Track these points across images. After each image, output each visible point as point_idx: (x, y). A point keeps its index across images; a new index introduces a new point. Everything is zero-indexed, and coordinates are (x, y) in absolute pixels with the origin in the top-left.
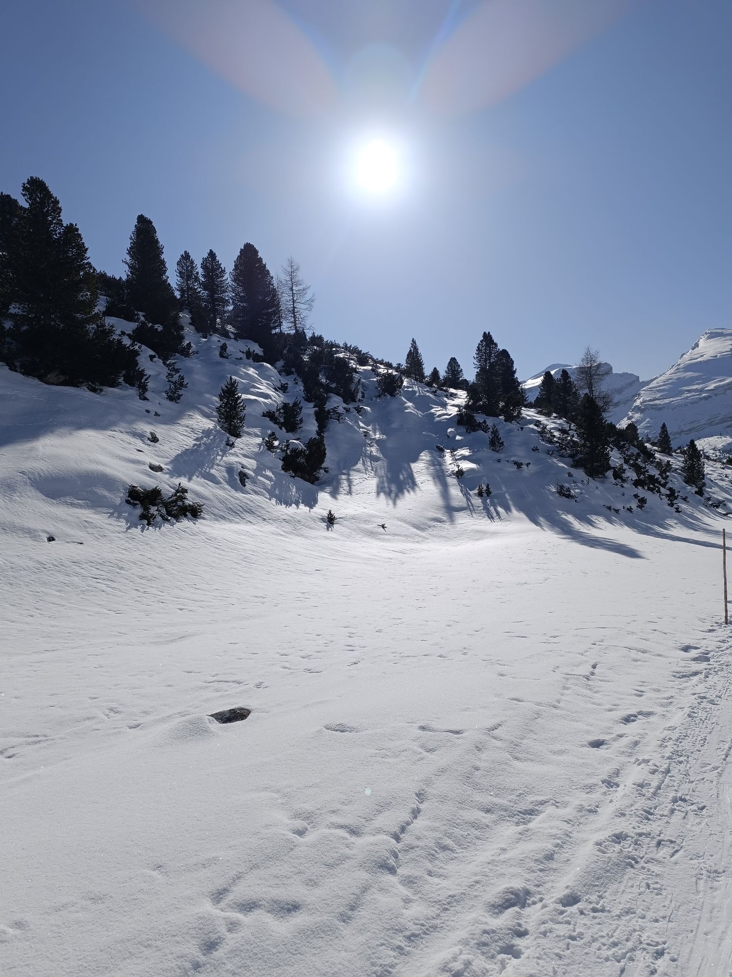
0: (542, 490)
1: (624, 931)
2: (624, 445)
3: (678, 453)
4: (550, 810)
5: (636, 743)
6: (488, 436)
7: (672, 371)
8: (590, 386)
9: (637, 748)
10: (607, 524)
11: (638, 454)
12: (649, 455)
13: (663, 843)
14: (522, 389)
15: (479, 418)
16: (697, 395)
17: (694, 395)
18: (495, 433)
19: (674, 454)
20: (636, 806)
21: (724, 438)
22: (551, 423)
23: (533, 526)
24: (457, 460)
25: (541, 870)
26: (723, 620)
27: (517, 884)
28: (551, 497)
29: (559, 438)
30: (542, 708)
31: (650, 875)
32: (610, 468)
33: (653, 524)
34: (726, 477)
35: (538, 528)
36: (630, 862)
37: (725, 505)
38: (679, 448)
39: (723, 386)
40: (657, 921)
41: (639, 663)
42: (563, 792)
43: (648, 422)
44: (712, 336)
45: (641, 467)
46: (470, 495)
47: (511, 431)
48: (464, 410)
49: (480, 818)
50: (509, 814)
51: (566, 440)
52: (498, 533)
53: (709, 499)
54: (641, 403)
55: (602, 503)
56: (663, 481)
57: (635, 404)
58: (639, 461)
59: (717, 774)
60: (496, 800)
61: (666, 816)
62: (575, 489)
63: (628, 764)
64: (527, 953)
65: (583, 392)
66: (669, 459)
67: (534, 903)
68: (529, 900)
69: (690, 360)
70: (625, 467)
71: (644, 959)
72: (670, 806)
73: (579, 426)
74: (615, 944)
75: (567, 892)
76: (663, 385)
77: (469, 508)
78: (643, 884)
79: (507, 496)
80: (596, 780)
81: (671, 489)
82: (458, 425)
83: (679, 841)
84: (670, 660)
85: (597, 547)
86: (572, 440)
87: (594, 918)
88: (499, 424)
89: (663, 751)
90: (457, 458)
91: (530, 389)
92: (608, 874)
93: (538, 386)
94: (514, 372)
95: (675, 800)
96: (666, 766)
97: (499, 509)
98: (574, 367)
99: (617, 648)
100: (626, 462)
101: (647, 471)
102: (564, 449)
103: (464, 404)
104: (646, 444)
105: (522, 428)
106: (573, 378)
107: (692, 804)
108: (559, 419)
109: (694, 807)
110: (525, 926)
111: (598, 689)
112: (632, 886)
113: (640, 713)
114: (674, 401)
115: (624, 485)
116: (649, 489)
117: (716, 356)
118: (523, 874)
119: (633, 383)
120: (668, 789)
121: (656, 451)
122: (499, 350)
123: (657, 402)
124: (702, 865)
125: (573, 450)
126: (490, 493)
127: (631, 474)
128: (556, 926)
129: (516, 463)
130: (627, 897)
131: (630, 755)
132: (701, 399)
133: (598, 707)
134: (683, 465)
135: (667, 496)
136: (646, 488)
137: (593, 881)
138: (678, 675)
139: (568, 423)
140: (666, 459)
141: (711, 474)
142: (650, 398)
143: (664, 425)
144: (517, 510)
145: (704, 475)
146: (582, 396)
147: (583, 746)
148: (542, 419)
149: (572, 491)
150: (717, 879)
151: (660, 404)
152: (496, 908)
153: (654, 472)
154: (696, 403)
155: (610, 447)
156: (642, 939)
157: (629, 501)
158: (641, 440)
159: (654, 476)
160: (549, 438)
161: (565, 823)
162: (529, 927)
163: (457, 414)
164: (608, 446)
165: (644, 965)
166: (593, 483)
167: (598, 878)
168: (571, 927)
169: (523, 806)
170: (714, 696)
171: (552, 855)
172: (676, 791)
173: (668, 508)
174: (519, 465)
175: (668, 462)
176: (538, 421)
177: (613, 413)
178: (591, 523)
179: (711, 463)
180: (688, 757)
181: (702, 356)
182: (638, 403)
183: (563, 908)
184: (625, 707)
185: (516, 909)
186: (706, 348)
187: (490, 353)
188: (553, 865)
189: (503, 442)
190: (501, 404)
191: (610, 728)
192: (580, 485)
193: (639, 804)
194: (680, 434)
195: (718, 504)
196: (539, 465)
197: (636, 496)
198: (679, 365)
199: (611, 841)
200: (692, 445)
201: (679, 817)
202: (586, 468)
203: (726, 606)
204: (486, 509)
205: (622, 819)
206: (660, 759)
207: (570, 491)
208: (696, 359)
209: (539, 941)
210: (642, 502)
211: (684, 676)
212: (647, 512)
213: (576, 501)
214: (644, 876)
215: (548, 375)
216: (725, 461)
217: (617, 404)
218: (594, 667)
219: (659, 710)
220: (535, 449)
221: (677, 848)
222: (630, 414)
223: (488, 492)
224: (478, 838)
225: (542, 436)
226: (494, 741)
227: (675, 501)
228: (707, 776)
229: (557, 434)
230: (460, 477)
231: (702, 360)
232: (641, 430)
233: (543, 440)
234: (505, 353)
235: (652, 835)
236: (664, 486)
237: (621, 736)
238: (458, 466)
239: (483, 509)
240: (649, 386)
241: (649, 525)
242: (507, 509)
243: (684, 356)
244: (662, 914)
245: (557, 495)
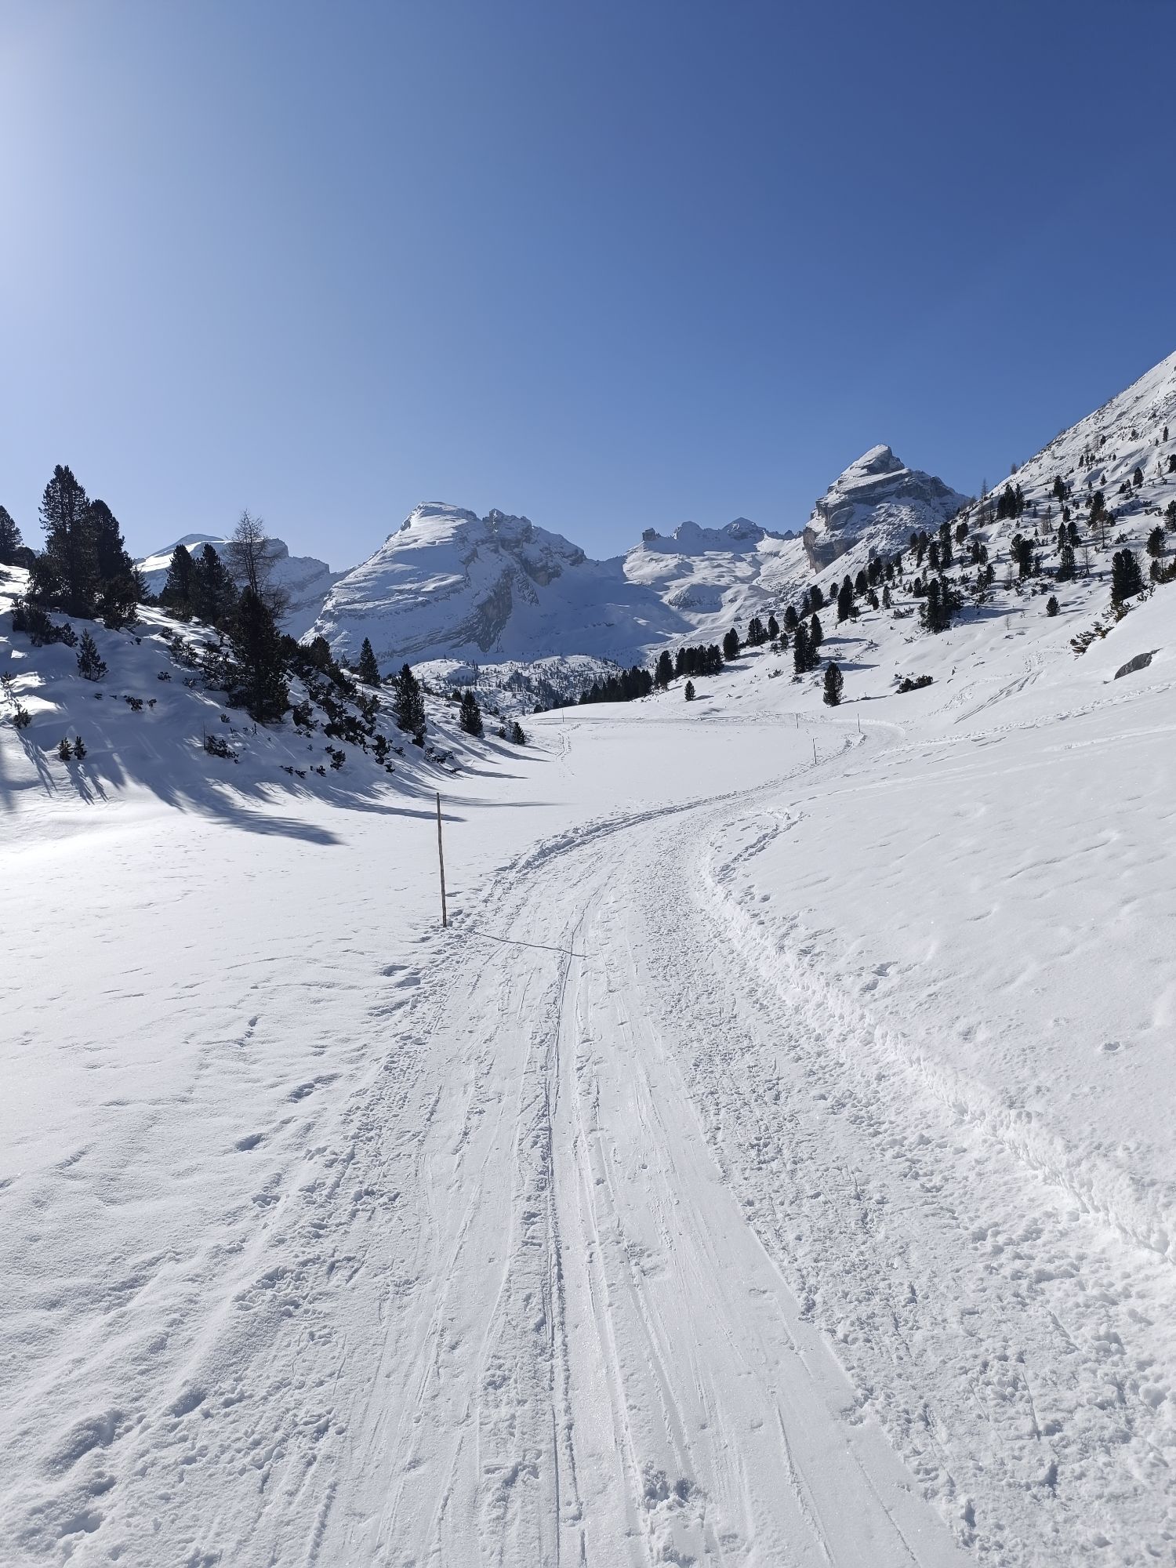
0: (178, 746)
1: (271, 1418)
2: (309, 671)
3: (388, 684)
4: (166, 1269)
5: (309, 1128)
6: (75, 652)
7: (376, 559)
8: (252, 574)
9: (310, 1134)
10: (287, 796)
11: (331, 685)
12: (347, 688)
13: (337, 1265)
14: (137, 573)
15: (57, 620)
16: (411, 598)
17: (407, 599)
18: (88, 647)
19: (382, 685)
20: (301, 1224)
21: (449, 663)
22: (190, 633)
23: (165, 806)
24: (14, 695)
25: (142, 1373)
26: (441, 922)
27: (98, 1410)
28: (194, 758)
29: (204, 659)
30: (159, 1107)
31: (316, 1318)
32: (288, 707)
33: (355, 791)
34: (453, 718)
35: (174, 809)
36: (288, 1310)
37: (452, 758)
38: (390, 676)
39: (445, 587)
40: (321, 1383)
41: (322, 1004)
42: (190, 1234)
43: (345, 637)
44: (428, 512)
45: (335, 706)
46: (45, 759)
47: (118, 644)
48: (25, 604)
49: (37, 1323)
50: (90, 1298)
51: (216, 662)
52: (100, 823)
53: (431, 751)
54: (334, 607)
55: (279, 763)
56: (368, 726)
57: (325, 608)
58: (333, 697)
59: (417, 1143)
60: (69, 1282)
61: (344, 1224)
62: (235, 741)
63: (296, 1162)
64: (109, 1516)
65: (241, 584)
66: (376, 693)
67: (128, 1430)
68: (119, 1427)
69: (400, 545)
70: (312, 705)
71: (299, 1447)
72: (350, 1208)
73: (236, 640)
74: (257, 1443)
75: (185, 1390)
76: (365, 581)
77: (44, 782)
78: (306, 1336)
79: (116, 758)
80: (245, 1200)
81: (379, 738)
82: (14, 630)
83: (359, 1256)
84: (367, 991)
85: (272, 832)
86: (225, 662)
87: (227, 1415)
88: (94, 632)
89: (347, 1128)
90: (15, 691)
91: (153, 574)
92: (254, 1339)
93: (166, 569)
94: (121, 542)
95: (358, 1197)
96: (348, 1150)
97: (102, 781)
98: (227, 542)
99: (290, 987)
100: (313, 697)
101: (345, 711)
102: (212, 676)
103: (24, 592)
104: (342, 671)
105: (138, 641)
106: (223, 559)
107: (382, 1196)
108: (203, 627)
109: (385, 1199)
110: (109, 1472)
111: (257, 1057)
112: (288, 1345)
113: (318, 1080)
114: (380, 606)
115: (310, 732)
116: (349, 739)
117: (434, 543)
118: (110, 1390)
119: (319, 575)
120: (351, 1182)
121: (356, 680)
122: (88, 500)
123: (357, 606)
124: (388, 1280)
125: (228, 679)
126: (84, 753)
127: (321, 717)
128: (164, 1452)
129: (129, 700)
130: (279, 1364)
131: (299, 1147)
132: (417, 604)
133: (256, 1085)
134: (395, 701)
135: (374, 748)
136: (344, 737)
137: (228, 1359)
138: (376, 1012)
139: (218, 633)
140: (371, 692)
141: (433, 715)
142: (346, 600)
143: (367, 642)
144: (135, 781)
145: (423, 717)
146: (241, 590)
147: (225, 1152)
148: (174, 625)
149: (229, 746)
150: (408, 1292)
151: (361, 610)
152: (60, 1463)
153: (355, 713)
154: (411, 610)
155: (287, 674)
156: (297, 1420)
157: (320, 759)
158: (336, 664)
159: (355, 719)
160: (187, 657)
161: (190, 1282)
162: (116, 1473)
163: (12, 611)
164: (284, 672)
165: (299, 1456)
166: (263, 732)
167: (236, 1352)
168: (188, 1444)
169: (119, 1278)
170: (422, 1032)
171: (163, 1340)
172: (361, 1183)
173: (376, 766)
174: (136, 704)
175: (375, 697)
176: (167, 629)
177: (290, 620)
178: (261, 795)
179: (432, 698)
180: (381, 1129)
181: (416, 541)
182: (329, 606)
183: (177, 1419)
184: (296, 1076)
185: (96, 1450)
186: (420, 529)
187: (72, 505)
188: (165, 1356)
189: (104, 664)
190: (99, 597)
191: (270, 1114)
192: (242, 735)
193: (306, 1218)
194: (391, 655)
195: (444, 757)
196: (171, 703)
197: (329, 750)
198: (385, 551)
199: (260, 1288)
200: (406, 672)
201: (363, 1220)
202: (250, 708)
203: (444, 901)
204: (77, 781)
205: (282, 1247)
206: (342, 1143)
207: (225, 746)
208: (408, 544)
209: (132, 1487)
210: (339, 758)
211: (383, 1012)
212: (346, 774)
213: (236, 761)
214: (306, 1324)
215: (180, 551)
216: (451, 695)
217: (296, 607)
218: (253, 1023)
219: (345, 1069)
220: (164, 677)
221: (356, 1265)
222: (319, 622)
223: (80, 753)
224: (32, 1357)
225: (175, 655)
226: (70, 1182)
227: (386, 755)
228: (404, 1150)
229: (200, 651)
230: (22, 726)
231: (416, 547)
232: (335, 648)
233: (177, 662)
234: (100, 506)
235: (322, 1258)
236: (370, 733)
237: (286, 1122)
238: (18, 706)
239: (71, 783)
240: (345, 581)
241: (350, 793)
242: (118, 781)
243: (392, 539)
244: (328, 1371)
245: (205, 753)
